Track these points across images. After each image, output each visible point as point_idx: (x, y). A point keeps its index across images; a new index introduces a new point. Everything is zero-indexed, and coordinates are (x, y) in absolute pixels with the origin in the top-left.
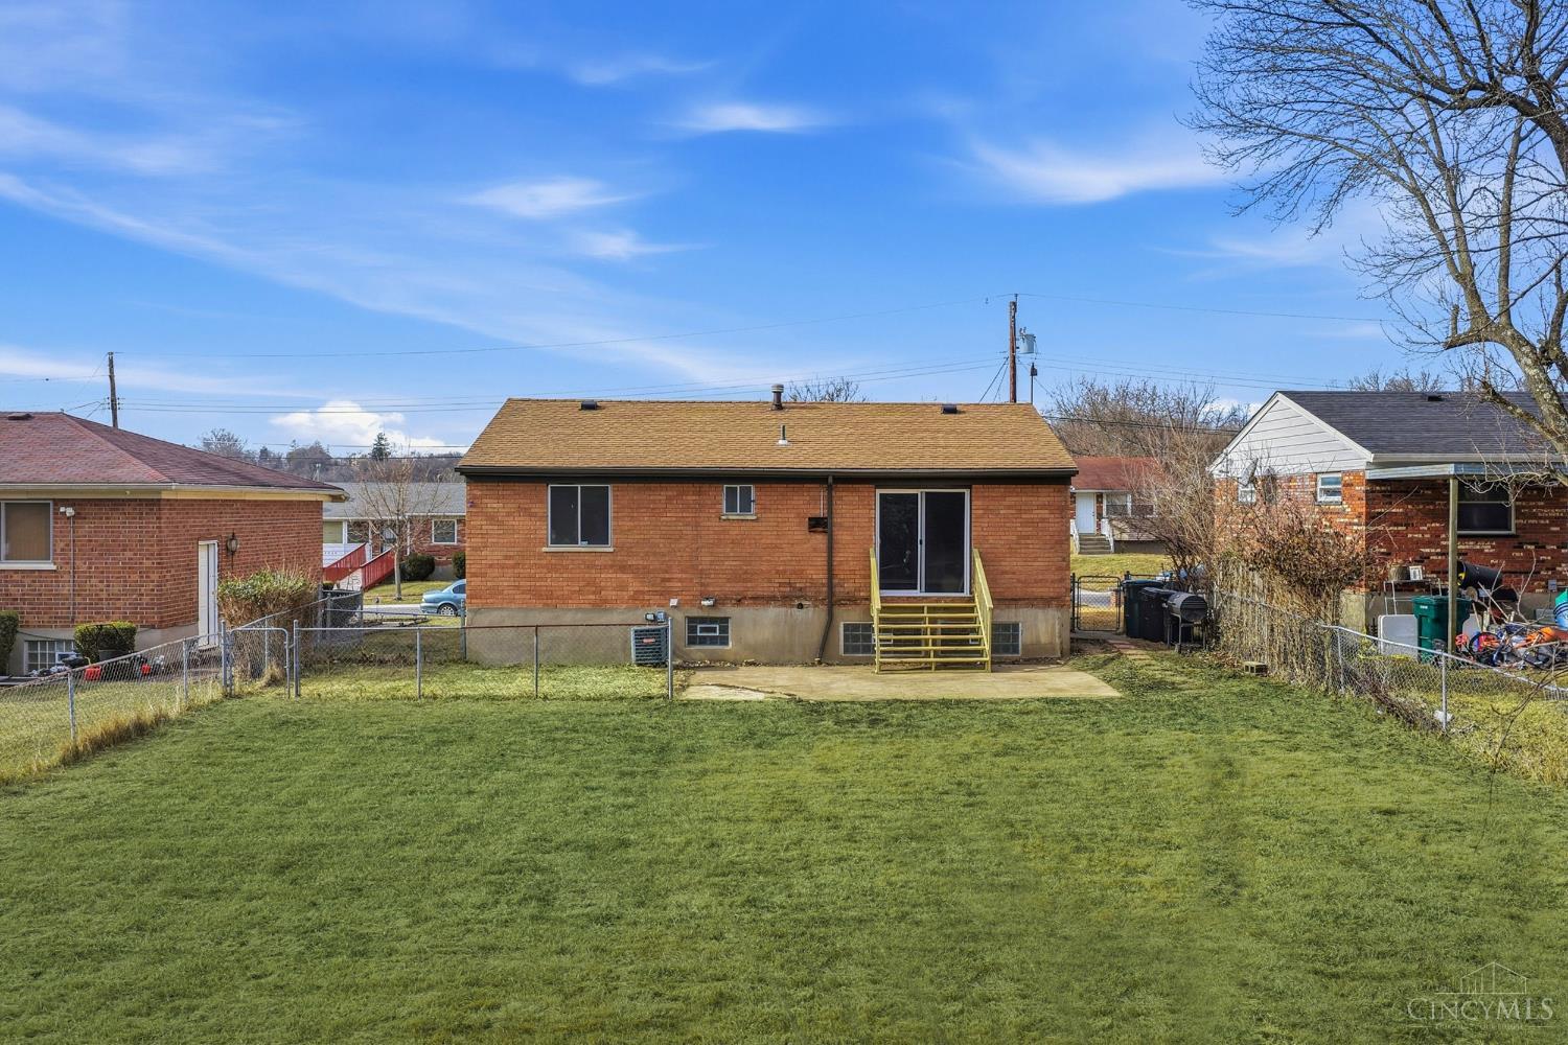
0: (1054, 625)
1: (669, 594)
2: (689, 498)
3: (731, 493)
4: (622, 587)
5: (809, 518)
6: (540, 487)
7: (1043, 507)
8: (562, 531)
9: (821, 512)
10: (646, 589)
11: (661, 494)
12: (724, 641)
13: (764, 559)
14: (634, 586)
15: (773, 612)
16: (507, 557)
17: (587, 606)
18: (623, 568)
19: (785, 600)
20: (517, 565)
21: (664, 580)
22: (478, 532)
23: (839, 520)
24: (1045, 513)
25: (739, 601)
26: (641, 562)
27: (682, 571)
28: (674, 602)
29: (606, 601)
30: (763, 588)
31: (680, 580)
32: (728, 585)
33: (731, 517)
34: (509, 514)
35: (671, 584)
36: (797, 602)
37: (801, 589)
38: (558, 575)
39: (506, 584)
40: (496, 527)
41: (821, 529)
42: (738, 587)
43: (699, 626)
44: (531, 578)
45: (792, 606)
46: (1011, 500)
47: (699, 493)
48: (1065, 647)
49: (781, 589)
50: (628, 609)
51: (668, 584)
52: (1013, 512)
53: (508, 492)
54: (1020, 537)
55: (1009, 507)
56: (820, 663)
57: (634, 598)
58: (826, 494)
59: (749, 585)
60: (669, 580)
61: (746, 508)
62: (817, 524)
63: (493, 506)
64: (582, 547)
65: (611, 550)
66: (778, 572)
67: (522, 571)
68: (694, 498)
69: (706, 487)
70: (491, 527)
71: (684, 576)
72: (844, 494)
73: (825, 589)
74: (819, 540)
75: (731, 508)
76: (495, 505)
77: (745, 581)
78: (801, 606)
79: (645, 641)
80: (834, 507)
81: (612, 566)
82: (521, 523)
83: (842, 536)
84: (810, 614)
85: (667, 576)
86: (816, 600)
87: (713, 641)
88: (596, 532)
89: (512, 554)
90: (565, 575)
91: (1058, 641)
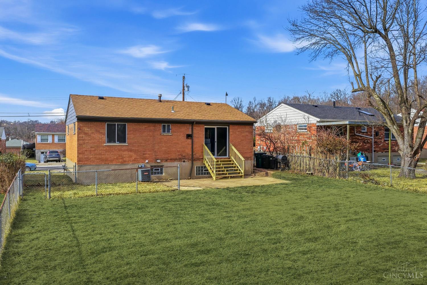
0: (249, 165)
1: (146, 159)
2: (152, 128)
3: (164, 126)
4: (131, 156)
5: (187, 135)
6: (103, 123)
7: (247, 132)
8: (111, 139)
9: (190, 133)
10: (138, 157)
11: (143, 126)
12: (162, 173)
13: (174, 147)
14: (134, 156)
15: (176, 164)
16: (91, 147)
17: (119, 163)
18: (131, 151)
19: (180, 160)
20: (95, 150)
21: (144, 154)
22: (82, 139)
23: (195, 135)
24: (247, 133)
25: (166, 160)
26: (136, 149)
27: (149, 151)
28: (147, 161)
29: (125, 161)
30: (173, 156)
31: (149, 154)
32: (163, 155)
33: (164, 134)
34: (92, 133)
35: (146, 155)
36: (183, 160)
37: (184, 156)
38: (109, 153)
39: (91, 156)
40: (88, 137)
41: (190, 138)
42: (167, 156)
43: (154, 169)
44: (100, 154)
45: (182, 161)
46: (239, 130)
47: (155, 126)
48: (252, 171)
49: (179, 156)
50: (133, 164)
51: (145, 156)
52: (240, 133)
53: (92, 125)
54: (242, 140)
55: (238, 132)
56: (190, 178)
57: (134, 160)
58: (191, 127)
59: (169, 155)
60: (145, 154)
61: (168, 131)
62: (189, 136)
63: (86, 129)
64: (117, 144)
65: (127, 145)
66: (178, 151)
67: (97, 152)
68: (153, 128)
69: (157, 124)
70: (86, 137)
71: (150, 153)
72: (196, 127)
73: (191, 156)
74: (189, 141)
75: (164, 131)
76: (88, 130)
77: (168, 154)
78: (184, 161)
79: (145, 174)
80: (194, 131)
81: (127, 150)
82: (97, 136)
83: (195, 140)
84: (187, 164)
85: (145, 153)
86: (189, 160)
87: (158, 173)
88: (122, 139)
89: (93, 146)
90: (112, 153)
91: (250, 169)
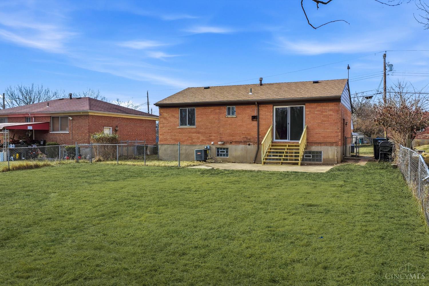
0: (334, 152)
1: (211, 140)
2: (217, 111)
3: (229, 109)
4: (198, 138)
5: (252, 117)
6: (177, 109)
7: (331, 110)
8: (183, 123)
9: (255, 114)
10: (205, 139)
11: (209, 110)
12: (227, 156)
13: (238, 129)
14: (202, 138)
15: (241, 146)
16: (169, 130)
17: (189, 144)
18: (199, 133)
19: (245, 143)
20: (171, 132)
21: (210, 136)
22: (162, 122)
23: (261, 117)
24: (331, 113)
25: (231, 143)
26: (204, 131)
27: (215, 133)
28: (212, 143)
29: (194, 143)
30: (238, 139)
31: (214, 136)
32: (228, 138)
33: (228, 117)
34: (169, 117)
35: (212, 137)
36: (248, 143)
37: (249, 139)
38: (182, 135)
39: (168, 137)
40: (166, 121)
41: (255, 120)
42: (231, 138)
43: (220, 150)
44: (175, 135)
45: (247, 144)
46: (319, 108)
47: (220, 109)
48: (339, 160)
49: (244, 139)
50: (200, 145)
51: (211, 138)
52: (320, 112)
53: (169, 111)
54: (323, 121)
55: (318, 111)
56: (254, 163)
57: (201, 142)
58: (257, 108)
59: (234, 138)
60: (211, 136)
61: (233, 114)
62: (254, 118)
63: (165, 115)
64: (188, 126)
65: (195, 127)
66: (242, 134)
67: (172, 133)
68: (218, 111)
69: (222, 107)
70: (165, 121)
71: (215, 135)
72: (263, 108)
73: (257, 139)
74: (255, 123)
75: (229, 114)
76: (166, 115)
77: (233, 136)
78: (249, 145)
79: (198, 153)
80: (260, 112)
81: (196, 132)
82: (172, 119)
83: (262, 122)
84: (252, 147)
85: (211, 135)
86: (254, 143)
87: (224, 155)
88: (192, 122)
89: (170, 129)
90: (183, 135)
91: (336, 158)
